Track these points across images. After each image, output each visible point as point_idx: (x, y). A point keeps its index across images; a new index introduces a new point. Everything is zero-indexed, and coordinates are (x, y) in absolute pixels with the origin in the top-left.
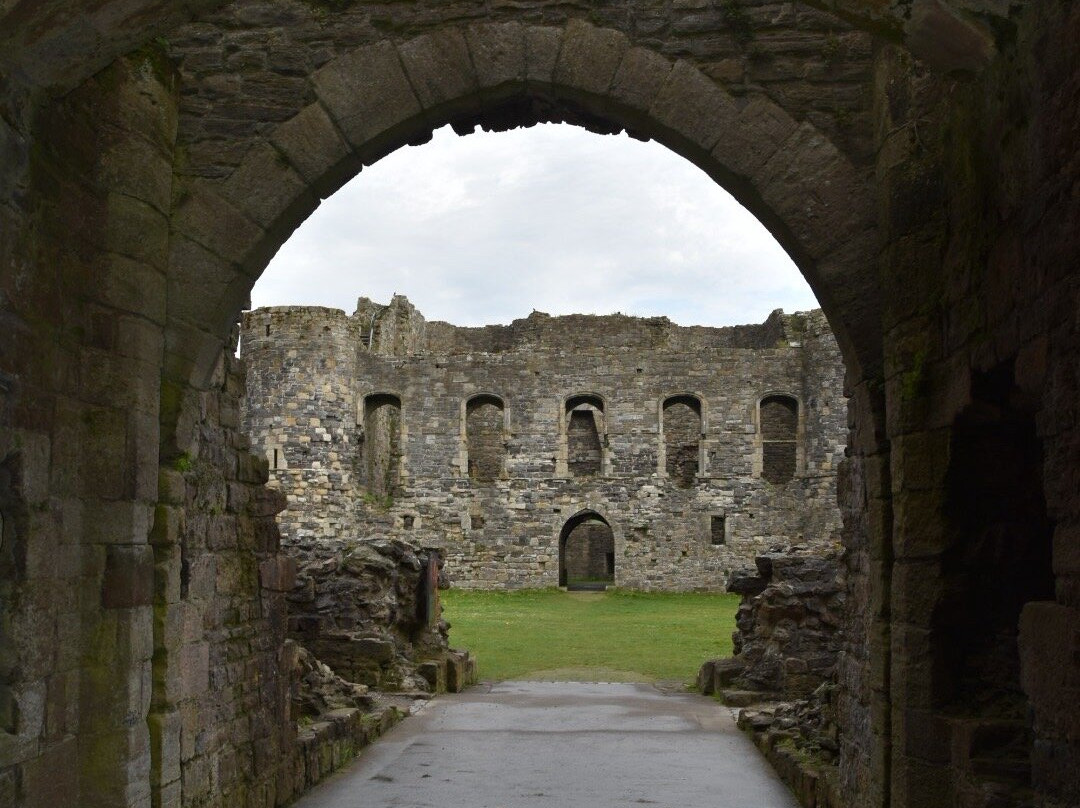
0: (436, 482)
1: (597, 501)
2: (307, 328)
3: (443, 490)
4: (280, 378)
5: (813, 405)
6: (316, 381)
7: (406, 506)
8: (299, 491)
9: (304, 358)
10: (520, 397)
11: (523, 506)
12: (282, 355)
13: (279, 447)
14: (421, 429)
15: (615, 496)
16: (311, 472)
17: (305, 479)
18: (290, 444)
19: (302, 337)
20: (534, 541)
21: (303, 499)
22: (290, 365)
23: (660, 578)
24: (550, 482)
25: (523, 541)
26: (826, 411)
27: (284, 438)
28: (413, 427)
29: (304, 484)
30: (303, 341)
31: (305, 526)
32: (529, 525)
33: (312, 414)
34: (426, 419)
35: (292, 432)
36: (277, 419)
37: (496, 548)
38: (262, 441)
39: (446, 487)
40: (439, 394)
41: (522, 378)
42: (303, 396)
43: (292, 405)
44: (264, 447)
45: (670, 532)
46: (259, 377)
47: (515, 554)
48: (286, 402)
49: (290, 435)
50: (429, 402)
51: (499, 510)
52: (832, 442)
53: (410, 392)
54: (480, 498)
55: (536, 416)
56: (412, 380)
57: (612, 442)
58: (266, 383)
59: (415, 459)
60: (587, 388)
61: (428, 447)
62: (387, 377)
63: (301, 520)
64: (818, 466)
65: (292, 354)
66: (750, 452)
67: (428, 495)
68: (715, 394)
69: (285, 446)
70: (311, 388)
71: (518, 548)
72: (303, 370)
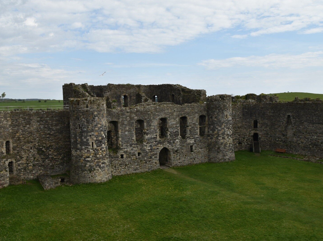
0: (128, 145)
1: (167, 145)
2: (99, 105)
3: (130, 146)
4: (92, 121)
5: (211, 118)
6: (102, 121)
7: (121, 152)
8: (100, 154)
9: (99, 114)
10: (148, 120)
11: (150, 148)
12: (93, 114)
13: (94, 141)
14: (124, 130)
15: (170, 143)
16: (102, 148)
17: (101, 150)
18: (97, 140)
19: (98, 108)
20: (153, 157)
21: (101, 156)
22: (95, 117)
23: (181, 162)
24: (156, 141)
25: (151, 158)
26: (216, 119)
27: (95, 139)
28: (122, 130)
29: (101, 151)
30: (98, 109)
32: (152, 153)
33: (102, 131)
34: (125, 127)
35: (97, 137)
36: (92, 133)
37: (145, 160)
38: (88, 140)
39: (131, 145)
40: (128, 120)
41: (149, 114)
42: (99, 126)
43: (96, 129)
44: (89, 142)
45: (182, 151)
46: (85, 121)
47: (149, 161)
48: (95, 128)
49: (97, 138)
50: (126, 123)
51: (145, 150)
52: (217, 127)
53: (120, 120)
54: (139, 147)
55: (152, 124)
56: (121, 117)
57: (169, 130)
58: (88, 122)
59: (123, 139)
60: (163, 116)
61: (126, 135)
62: (114, 116)
63: (101, 162)
64: (213, 132)
65: (96, 113)
66: (197, 129)
67: (127, 148)
68: (190, 116)
69: (96, 141)
70: (101, 123)
71: (150, 159)
72: (99, 118)
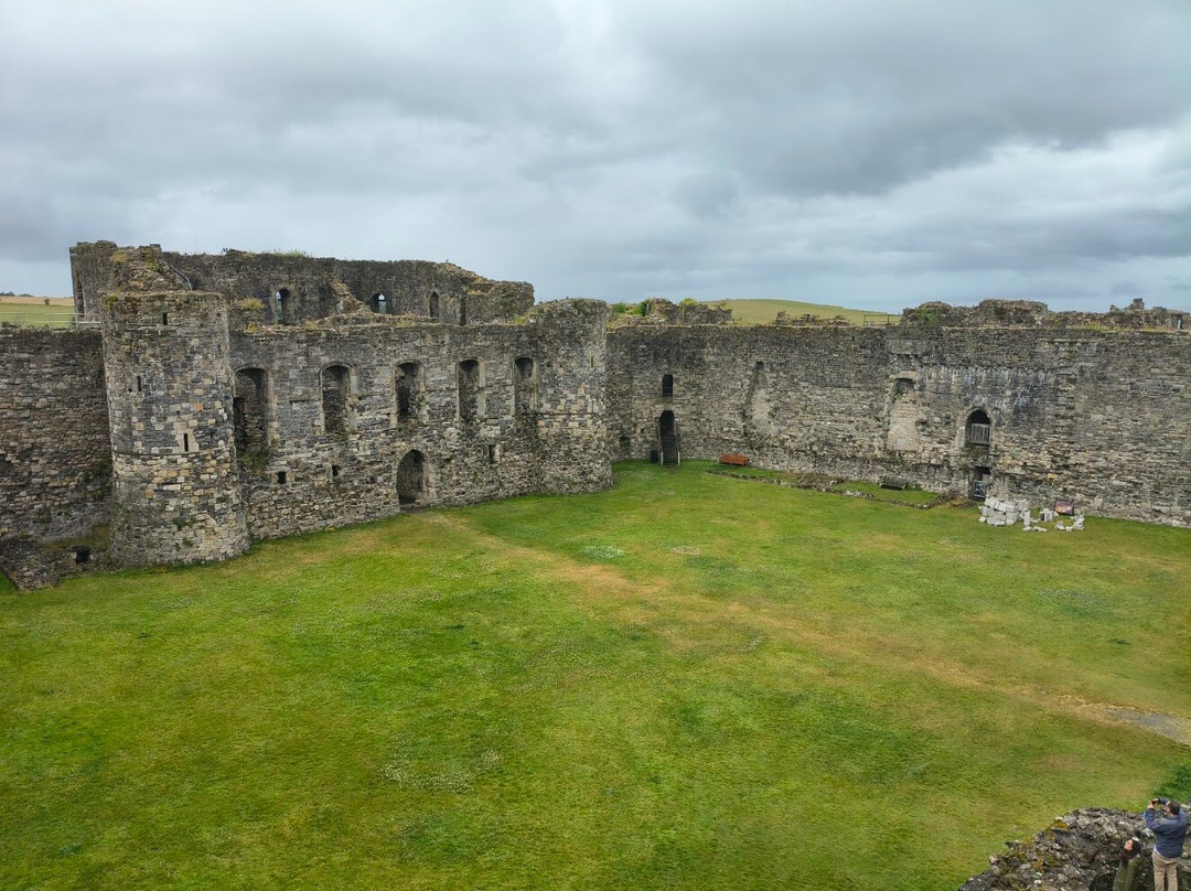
0: (303, 441)
1: (420, 443)
2: (205, 316)
3: (309, 447)
4: (184, 366)
5: (549, 365)
6: (216, 366)
7: (280, 464)
8: (211, 470)
9: (205, 345)
10: (364, 366)
11: (369, 453)
12: (184, 343)
13: (190, 432)
14: (288, 397)
15: (430, 438)
16: (219, 451)
17: (214, 458)
18: (200, 428)
19: (202, 325)
20: (380, 479)
21: (214, 477)
22: (194, 353)
23: (463, 493)
24: (387, 432)
25: (373, 480)
26: (561, 371)
27: (194, 423)
28: (281, 396)
29: (214, 462)
30: (204, 330)
31: (220, 500)
32: (376, 467)
33: (215, 398)
34: (292, 389)
35: (201, 416)
36: (184, 405)
37: (354, 488)
38: (169, 427)
39: (310, 446)
40: (301, 366)
41: (364, 350)
42: (208, 382)
43: (199, 392)
44: (173, 433)
45: (466, 460)
46: (159, 365)
47: (369, 491)
48: (193, 388)
49: (199, 420)
50: (293, 374)
51: (353, 458)
52: (565, 392)
53: (276, 365)
54: (338, 450)
55: (376, 381)
56: (278, 355)
57: (427, 398)
58: (169, 370)
59: (284, 424)
60: (412, 356)
61: (295, 412)
62: (256, 353)
63: (216, 495)
64: (554, 407)
65: (195, 342)
66: (509, 398)
67: (297, 452)
68: (489, 358)
69: (196, 430)
70: (213, 373)
71: (369, 486)
72: (206, 358)
